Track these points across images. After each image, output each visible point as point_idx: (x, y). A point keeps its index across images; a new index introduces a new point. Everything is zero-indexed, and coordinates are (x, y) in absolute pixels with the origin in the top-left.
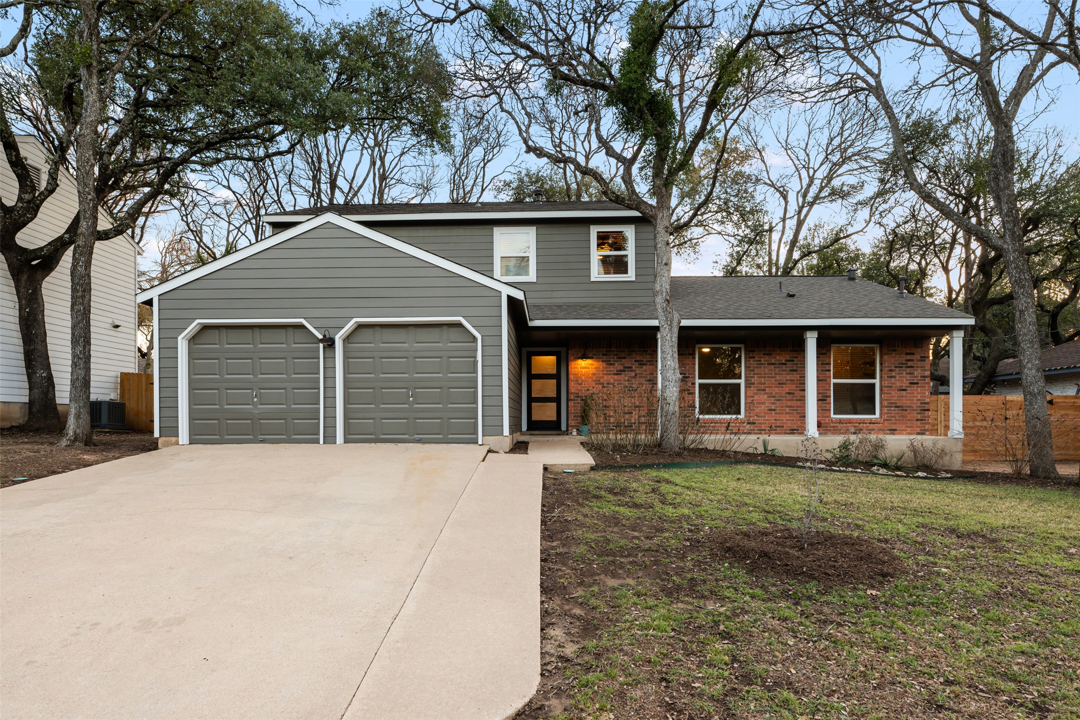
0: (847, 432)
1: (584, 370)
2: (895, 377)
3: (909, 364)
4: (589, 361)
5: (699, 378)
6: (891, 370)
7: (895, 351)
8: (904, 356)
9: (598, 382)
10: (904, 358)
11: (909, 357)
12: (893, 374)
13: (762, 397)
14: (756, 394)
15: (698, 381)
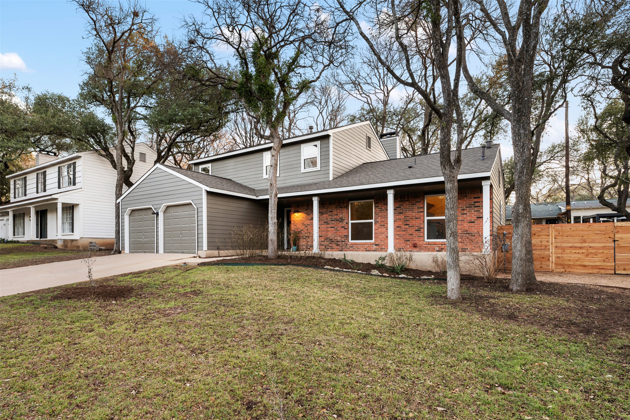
0: (433, 250)
1: (297, 219)
2: (466, 214)
3: (476, 204)
4: (299, 214)
5: (351, 220)
6: (463, 210)
7: (466, 196)
8: (473, 199)
9: (303, 224)
10: (472, 201)
11: (476, 200)
12: (465, 212)
13: (382, 229)
14: (380, 228)
15: (350, 222)
